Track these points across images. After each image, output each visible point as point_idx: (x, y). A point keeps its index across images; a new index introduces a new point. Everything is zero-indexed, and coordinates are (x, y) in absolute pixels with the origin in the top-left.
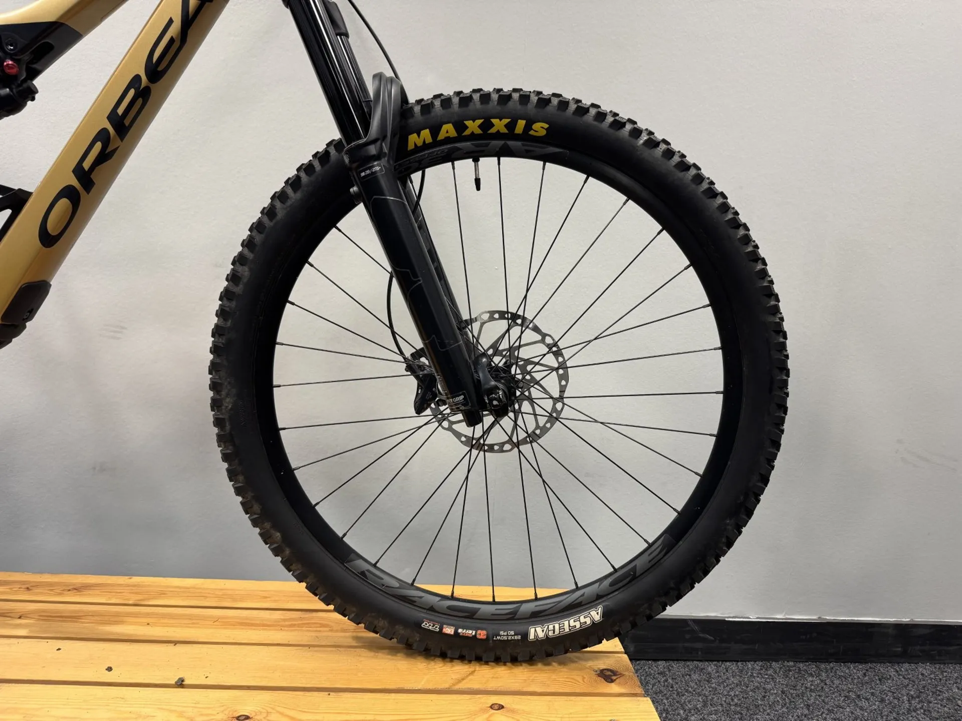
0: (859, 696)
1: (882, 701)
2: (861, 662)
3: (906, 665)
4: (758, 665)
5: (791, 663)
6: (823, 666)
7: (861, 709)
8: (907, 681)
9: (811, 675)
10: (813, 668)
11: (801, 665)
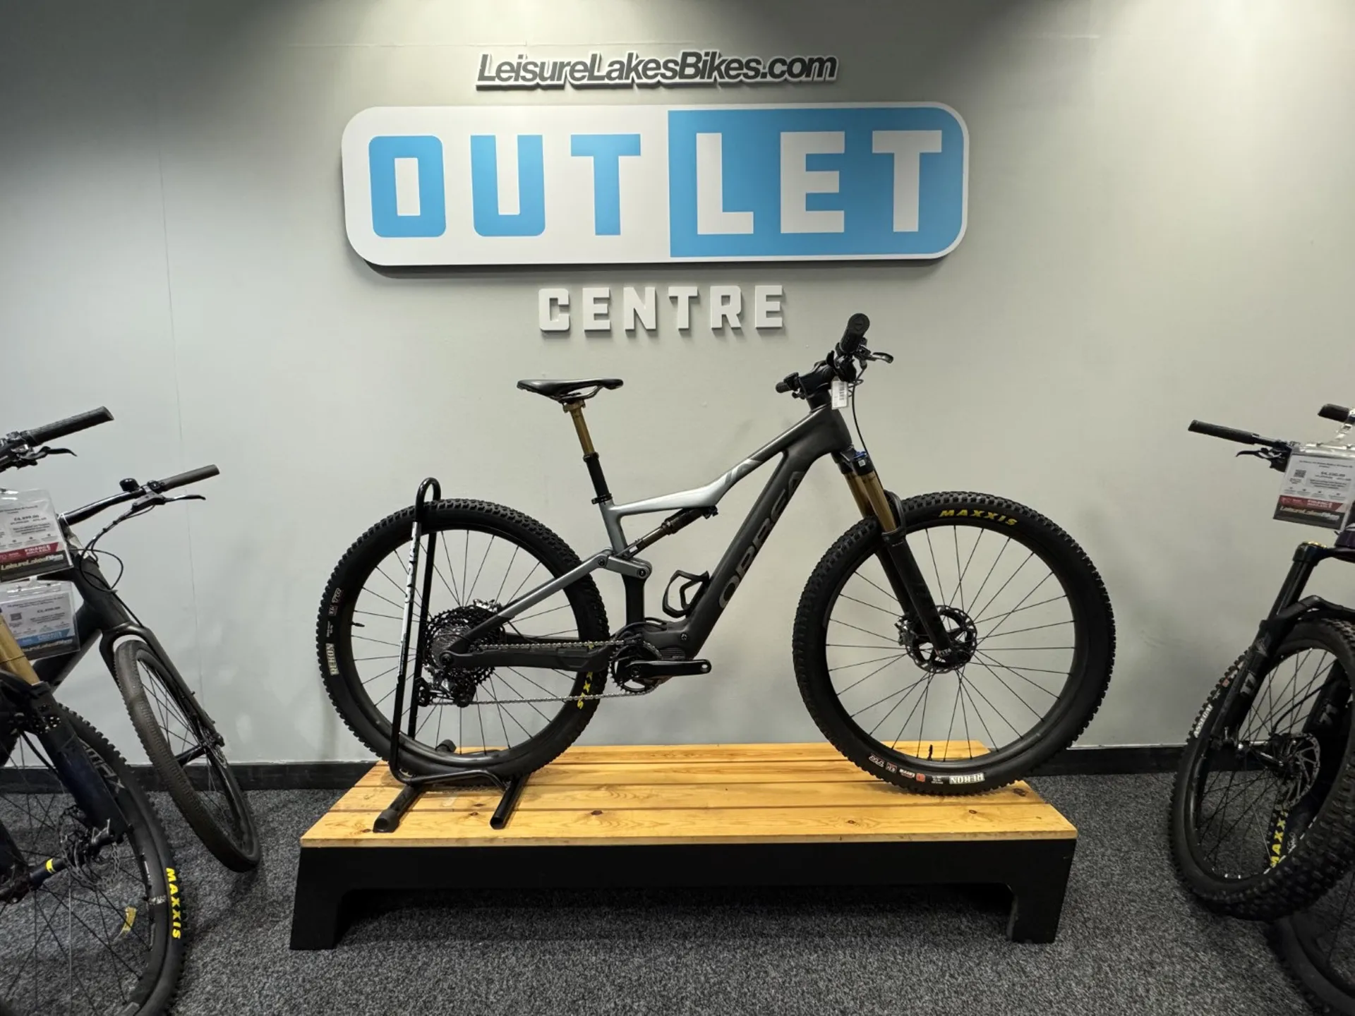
0: (1136, 796)
1: (1153, 798)
2: (1130, 772)
3: (1160, 775)
4: (1064, 778)
5: (1085, 776)
6: (1106, 777)
7: (1142, 804)
8: (1165, 785)
9: (1101, 783)
10: (1100, 778)
11: (1092, 777)
